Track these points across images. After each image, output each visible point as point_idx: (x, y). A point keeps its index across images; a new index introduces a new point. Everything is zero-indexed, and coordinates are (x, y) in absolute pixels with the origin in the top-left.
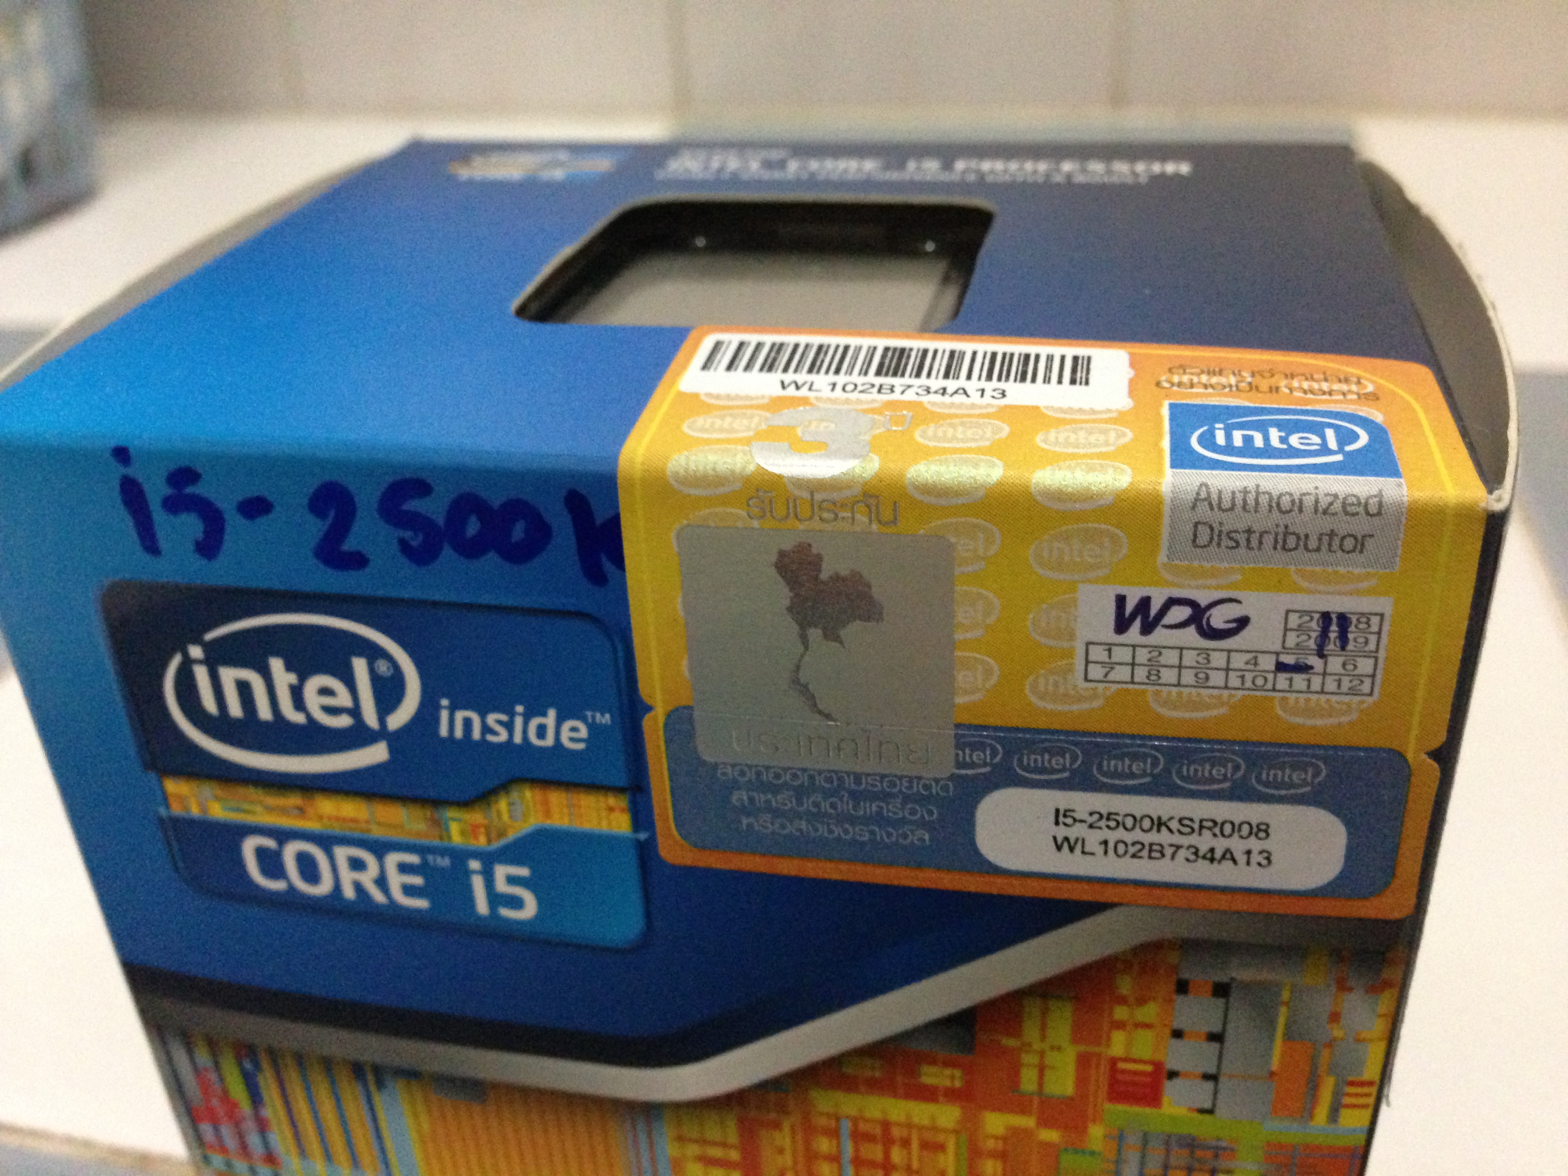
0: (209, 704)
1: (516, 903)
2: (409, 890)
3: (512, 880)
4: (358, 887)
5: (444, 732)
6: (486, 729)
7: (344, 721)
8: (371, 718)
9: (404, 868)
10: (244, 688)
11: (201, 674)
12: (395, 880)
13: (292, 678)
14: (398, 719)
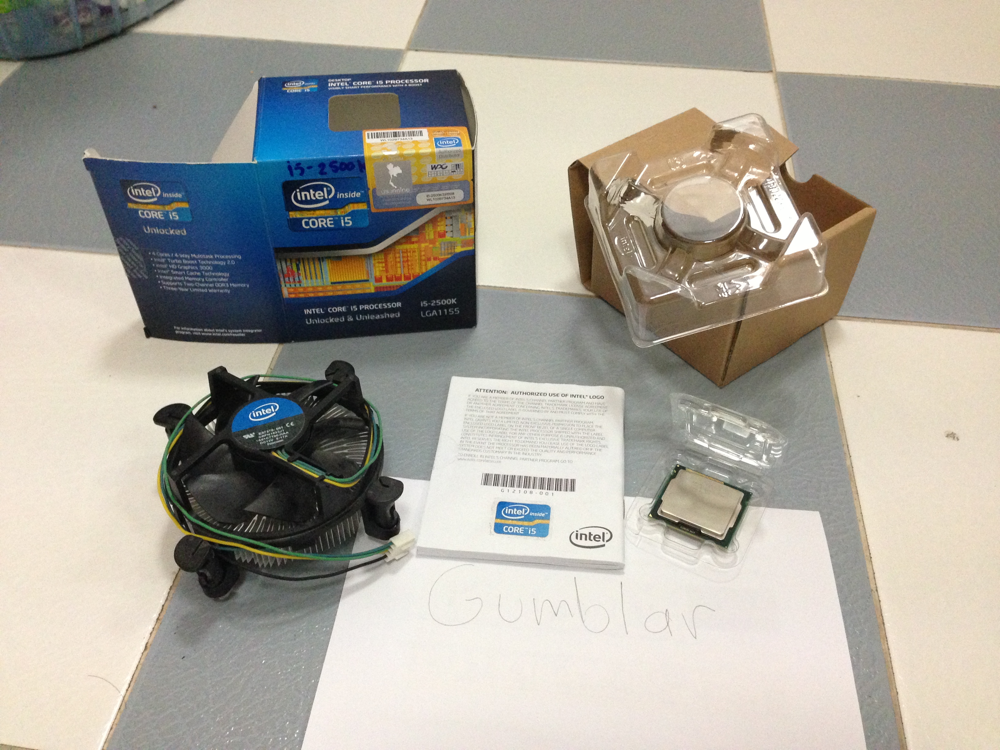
0: (299, 198)
1: (349, 223)
2: (331, 224)
3: (348, 219)
4: (322, 225)
5: (338, 197)
6: (345, 196)
7: (322, 198)
8: (326, 197)
9: (330, 221)
10: (305, 195)
11: (298, 194)
12: (329, 223)
13: (314, 192)
14: (330, 197)
